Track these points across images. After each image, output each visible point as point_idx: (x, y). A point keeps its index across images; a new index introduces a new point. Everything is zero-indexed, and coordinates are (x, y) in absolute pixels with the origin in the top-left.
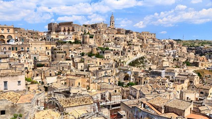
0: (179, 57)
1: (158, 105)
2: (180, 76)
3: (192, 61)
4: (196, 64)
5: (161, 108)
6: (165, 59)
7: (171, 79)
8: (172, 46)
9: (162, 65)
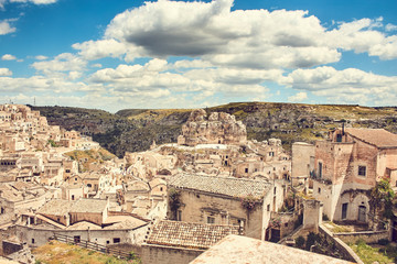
0: (39, 133)
1: (57, 214)
2: (50, 164)
3: (58, 139)
4: (65, 144)
5: (65, 218)
6: (16, 137)
7: (35, 171)
8: (24, 115)
9: (13, 148)
